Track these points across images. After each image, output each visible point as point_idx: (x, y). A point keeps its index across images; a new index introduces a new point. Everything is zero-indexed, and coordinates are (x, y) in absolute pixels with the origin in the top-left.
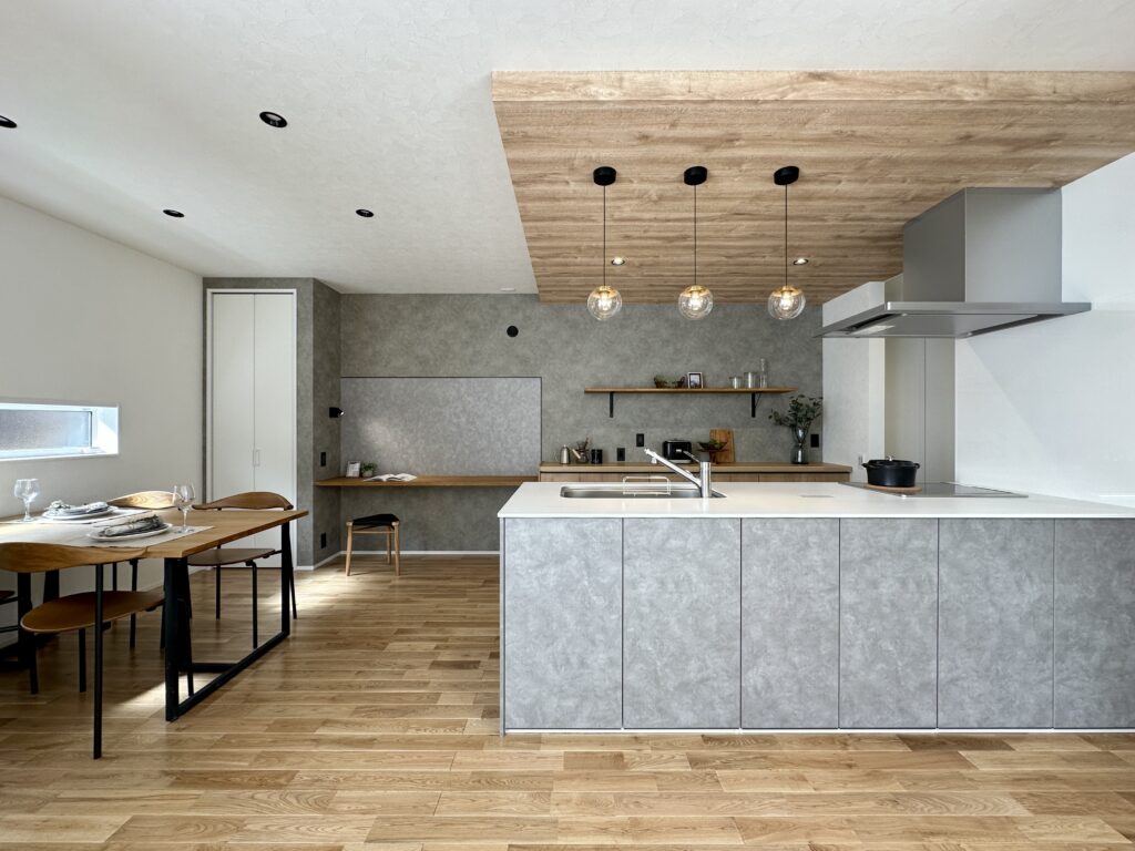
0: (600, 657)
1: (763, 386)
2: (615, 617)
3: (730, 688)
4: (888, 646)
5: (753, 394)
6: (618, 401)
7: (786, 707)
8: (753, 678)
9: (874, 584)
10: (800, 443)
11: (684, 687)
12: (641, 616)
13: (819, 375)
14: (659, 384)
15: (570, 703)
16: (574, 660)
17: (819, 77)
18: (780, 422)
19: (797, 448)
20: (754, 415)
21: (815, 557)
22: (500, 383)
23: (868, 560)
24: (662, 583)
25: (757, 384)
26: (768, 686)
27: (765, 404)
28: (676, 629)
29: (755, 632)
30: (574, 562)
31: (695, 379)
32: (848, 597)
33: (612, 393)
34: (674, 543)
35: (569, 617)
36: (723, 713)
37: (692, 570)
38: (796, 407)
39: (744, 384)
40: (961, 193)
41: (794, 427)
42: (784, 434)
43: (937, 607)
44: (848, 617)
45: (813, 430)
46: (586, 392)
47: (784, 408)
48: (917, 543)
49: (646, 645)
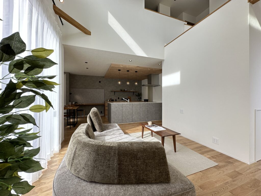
0: (120, 117)
1: (135, 91)
2: (122, 113)
3: (131, 118)
4: (144, 114)
5: (133, 92)
6: (116, 93)
7: (136, 120)
8: (133, 117)
9: (143, 109)
10: (139, 98)
11: (127, 119)
12: (124, 112)
13: (141, 90)
14: (121, 90)
15: (118, 121)
16: (118, 117)
17: (138, 67)
18: (137, 96)
19: (139, 99)
20: (133, 95)
21: (138, 107)
22: (98, 90)
23: (142, 107)
24: (126, 109)
25: (134, 91)
26: (135, 118)
27: (135, 93)
28: (127, 113)
29: (133, 113)
30: (118, 108)
31: (126, 90)
32: (141, 110)
33: (115, 92)
34: (127, 106)
35: (117, 113)
36: (131, 121)
37: (128, 108)
38: (138, 94)
39: (132, 91)
40: (151, 74)
41: (138, 97)
42: (137, 97)
43: (148, 111)
44: (141, 112)
45: (140, 97)
46: (111, 91)
47: (137, 94)
48: (146, 105)
49: (124, 115)
